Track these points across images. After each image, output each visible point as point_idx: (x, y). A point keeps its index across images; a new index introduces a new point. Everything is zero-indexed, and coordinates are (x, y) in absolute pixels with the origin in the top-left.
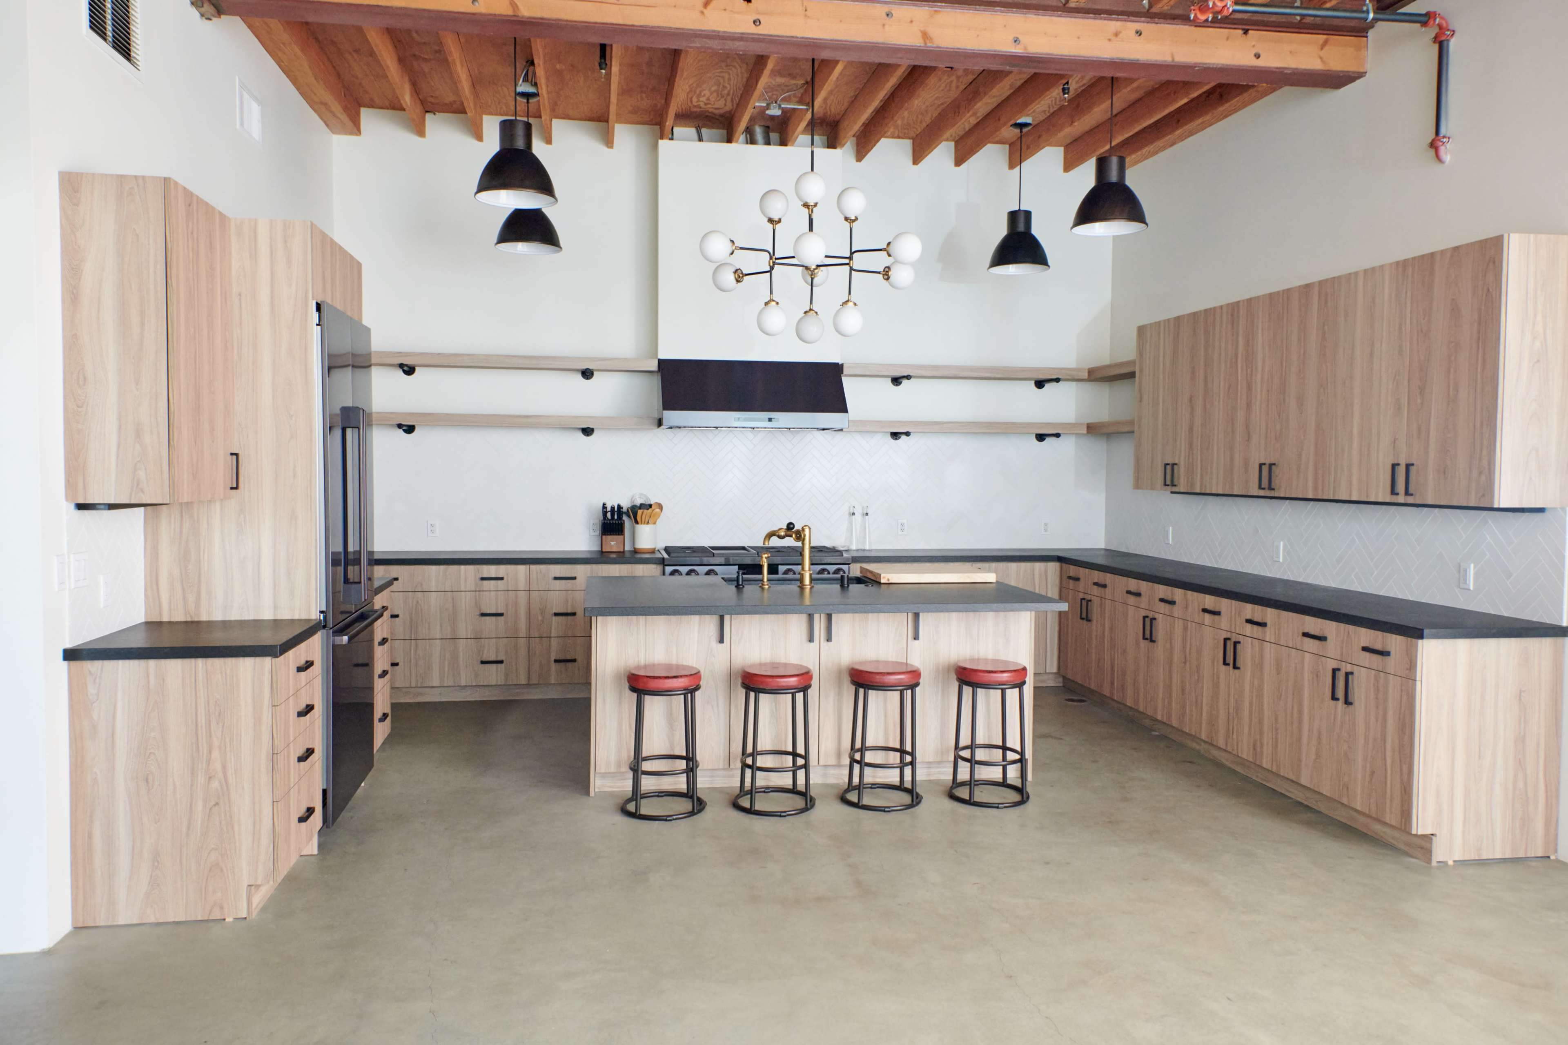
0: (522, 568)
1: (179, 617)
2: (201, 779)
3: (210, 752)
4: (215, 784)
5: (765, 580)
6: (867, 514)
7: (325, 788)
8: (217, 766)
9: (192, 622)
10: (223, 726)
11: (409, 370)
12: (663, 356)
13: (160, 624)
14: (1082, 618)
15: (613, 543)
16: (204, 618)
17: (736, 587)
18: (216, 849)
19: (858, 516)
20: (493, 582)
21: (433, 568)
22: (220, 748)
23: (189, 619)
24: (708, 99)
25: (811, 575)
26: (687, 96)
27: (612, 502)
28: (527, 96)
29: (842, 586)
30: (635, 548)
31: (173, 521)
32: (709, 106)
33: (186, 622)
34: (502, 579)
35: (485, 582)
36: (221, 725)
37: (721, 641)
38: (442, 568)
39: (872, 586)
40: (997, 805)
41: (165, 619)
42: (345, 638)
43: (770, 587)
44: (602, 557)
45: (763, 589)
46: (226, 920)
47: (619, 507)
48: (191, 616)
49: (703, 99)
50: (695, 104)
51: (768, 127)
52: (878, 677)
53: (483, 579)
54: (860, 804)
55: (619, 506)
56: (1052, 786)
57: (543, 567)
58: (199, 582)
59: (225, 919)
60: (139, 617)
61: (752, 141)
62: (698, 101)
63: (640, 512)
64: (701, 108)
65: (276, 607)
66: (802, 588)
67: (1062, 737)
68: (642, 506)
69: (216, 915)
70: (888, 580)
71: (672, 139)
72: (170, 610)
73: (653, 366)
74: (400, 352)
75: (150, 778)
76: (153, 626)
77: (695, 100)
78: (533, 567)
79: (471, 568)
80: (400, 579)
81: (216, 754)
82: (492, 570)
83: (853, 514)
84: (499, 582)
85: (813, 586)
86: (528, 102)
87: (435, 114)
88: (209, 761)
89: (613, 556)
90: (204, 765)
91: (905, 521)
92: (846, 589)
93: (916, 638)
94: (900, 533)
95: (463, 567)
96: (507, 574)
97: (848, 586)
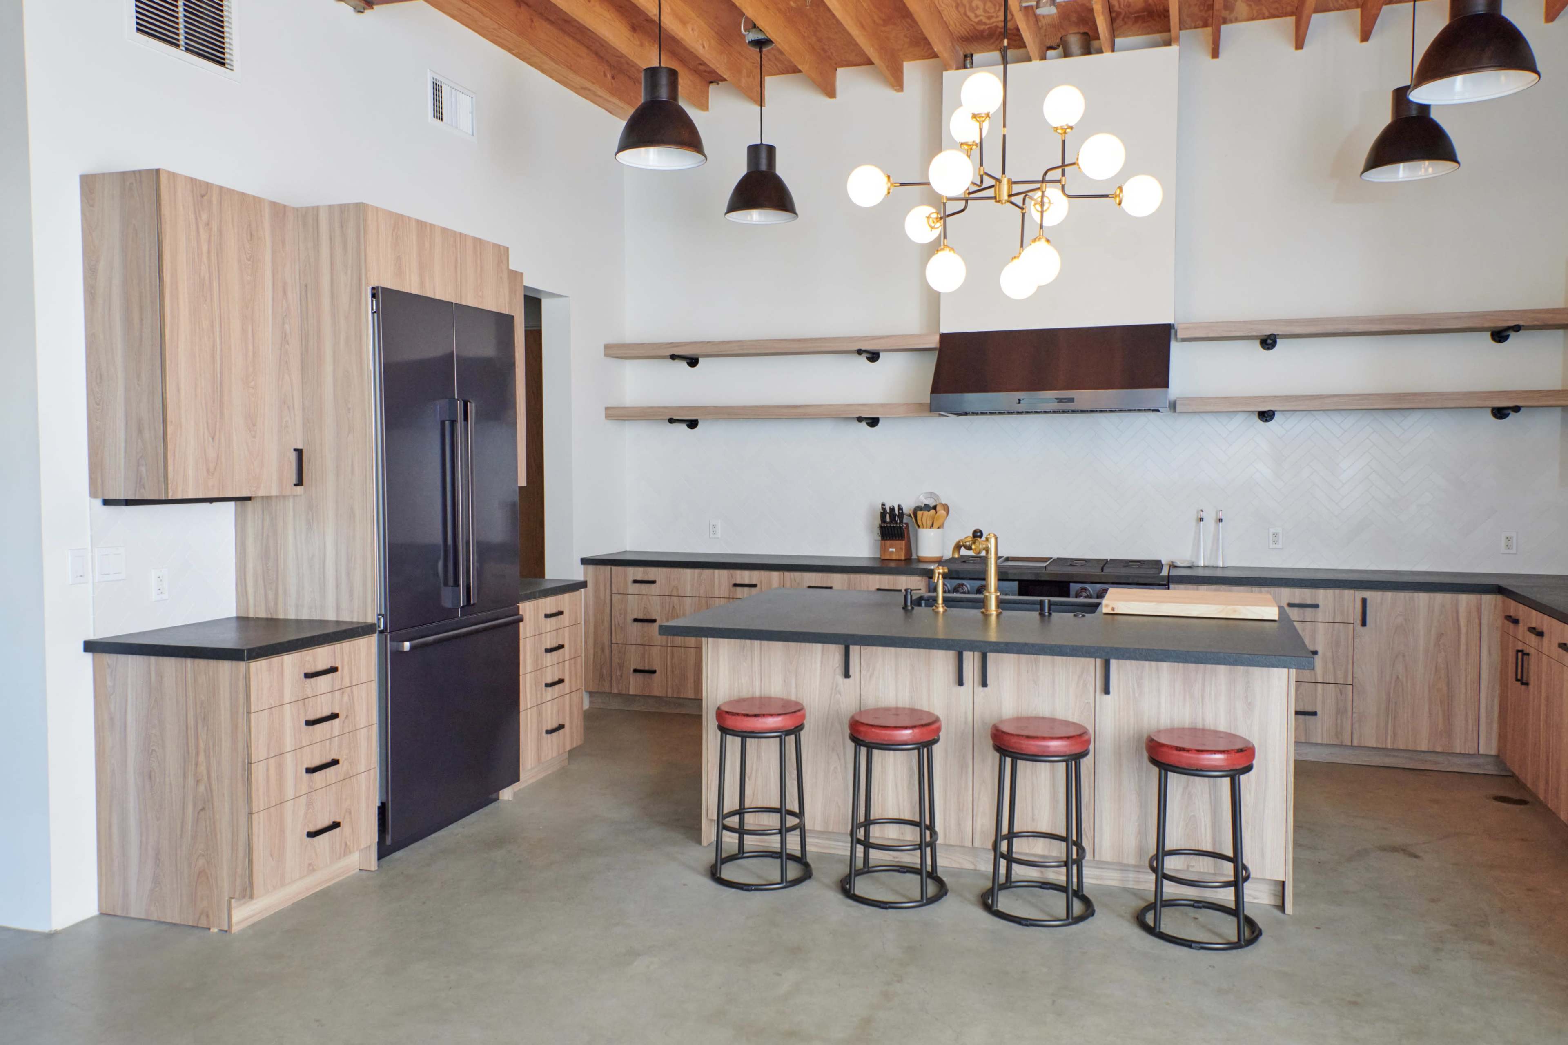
0: (775, 575)
1: (262, 614)
2: (191, 781)
3: (198, 754)
4: (202, 788)
5: (940, 601)
6: (1220, 520)
7: (384, 801)
8: (202, 769)
9: (272, 619)
10: (207, 730)
11: (693, 362)
12: (945, 329)
13: (247, 619)
14: (1517, 680)
15: (895, 550)
16: (281, 616)
17: (903, 608)
18: (203, 855)
19: (1210, 521)
20: (746, 589)
21: (688, 572)
22: (205, 751)
23: (270, 617)
24: (985, 11)
25: (997, 597)
26: (959, 12)
27: (892, 502)
28: (760, 44)
29: (1042, 614)
30: (918, 556)
31: (256, 517)
32: (994, 20)
33: (267, 619)
34: (755, 586)
35: (739, 589)
36: (206, 728)
37: (847, 675)
38: (697, 571)
39: (1083, 616)
41: (251, 615)
42: (407, 645)
43: (946, 610)
44: (880, 567)
45: (937, 613)
46: (211, 930)
47: (900, 508)
48: (271, 614)
49: (980, 12)
50: (977, 20)
51: (1085, 34)
53: (736, 585)
55: (899, 506)
56: (1318, 928)
57: (797, 575)
58: (277, 578)
59: (209, 929)
60: (231, 612)
61: (1067, 54)
62: (976, 16)
63: (919, 513)
64: (985, 24)
65: (338, 609)
66: (986, 616)
67: (1421, 854)
68: (927, 508)
69: (203, 923)
70: (1113, 609)
71: (972, 67)
72: (255, 606)
73: (934, 341)
74: (672, 343)
75: (153, 774)
76: (243, 621)
77: (972, 15)
78: (787, 574)
79: (724, 573)
80: (657, 582)
81: (202, 758)
82: (745, 576)
83: (1201, 520)
84: (753, 589)
85: (1001, 613)
86: (761, 52)
87: (718, 84)
88: (197, 764)
89: (893, 565)
90: (193, 767)
91: (1280, 531)
92: (1046, 618)
93: (1107, 691)
94: (1272, 546)
95: (717, 572)
96: (761, 582)
97: (1050, 614)
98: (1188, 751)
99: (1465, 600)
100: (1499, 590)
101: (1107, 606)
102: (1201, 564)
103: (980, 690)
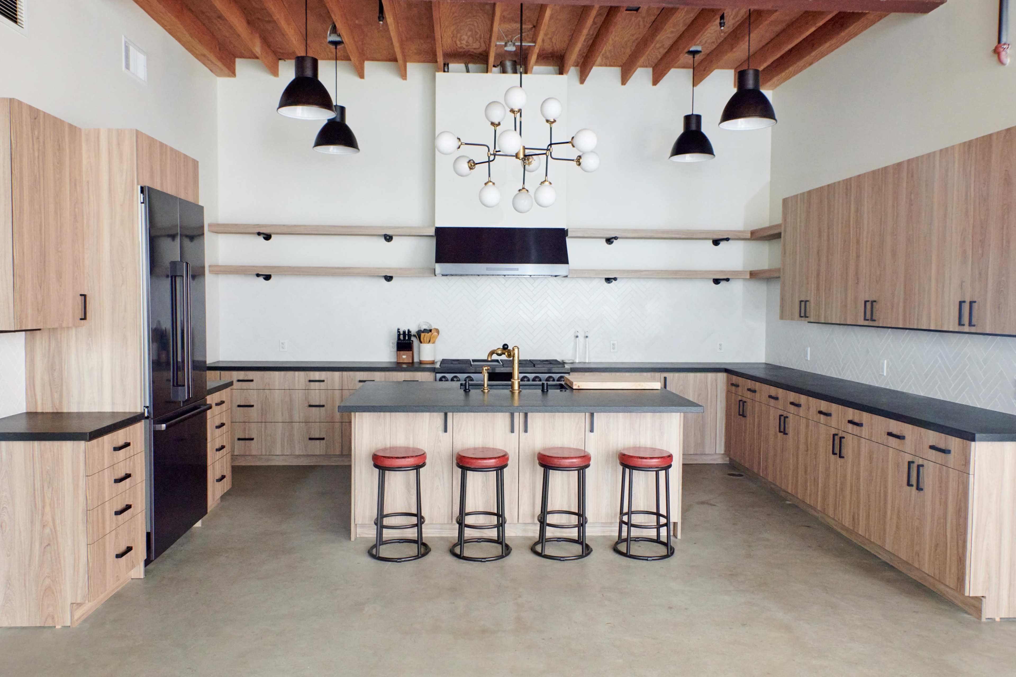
0: (337, 374)
1: (49, 409)
2: (38, 526)
3: (43, 507)
4: (47, 531)
5: (486, 386)
6: (587, 337)
7: (149, 531)
8: (48, 517)
9: (57, 413)
10: (52, 490)
11: (268, 237)
12: (439, 225)
13: (36, 413)
14: (740, 415)
15: (405, 357)
16: (65, 410)
17: (464, 390)
18: (49, 577)
19: (581, 338)
20: (317, 383)
21: (277, 373)
22: (50, 505)
23: (55, 411)
24: (467, 42)
25: (519, 383)
26: (452, 40)
27: (404, 328)
28: (335, 43)
29: (543, 391)
30: (420, 361)
31: (44, 342)
32: (469, 47)
33: (53, 413)
34: (323, 381)
35: (312, 383)
36: (50, 489)
37: (446, 430)
38: (283, 373)
39: (565, 391)
40: (647, 558)
41: (39, 410)
42: (164, 426)
43: (489, 391)
45: (484, 393)
46: (57, 627)
47: (409, 331)
48: (56, 409)
49: (464, 42)
50: (459, 46)
51: (515, 61)
52: (556, 460)
53: (310, 381)
54: (543, 554)
56: (695, 543)
57: (351, 373)
58: (62, 385)
59: (55, 627)
60: (23, 409)
61: (504, 71)
62: (461, 44)
63: (422, 335)
64: (464, 48)
65: (113, 404)
66: (513, 393)
67: (715, 504)
68: (425, 331)
69: (49, 623)
70: (579, 386)
71: (448, 72)
72: (42, 404)
73: (432, 232)
74: (258, 225)
75: (4, 524)
76: (31, 415)
77: (458, 42)
78: (345, 373)
79: (302, 374)
80: (254, 380)
81: (47, 509)
82: (316, 375)
83: (577, 337)
84: (322, 383)
85: (521, 391)
86: (336, 48)
87: (285, 61)
88: (43, 515)
90: (40, 517)
91: (616, 342)
92: (545, 393)
93: (592, 430)
94: (612, 351)
95: (297, 373)
96: (327, 379)
97: (547, 391)
98: (646, 458)
99: (710, 375)
100: (726, 371)
101: (576, 385)
102: (577, 361)
103: (522, 434)
